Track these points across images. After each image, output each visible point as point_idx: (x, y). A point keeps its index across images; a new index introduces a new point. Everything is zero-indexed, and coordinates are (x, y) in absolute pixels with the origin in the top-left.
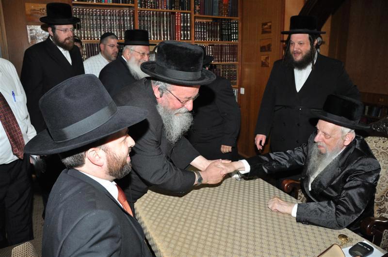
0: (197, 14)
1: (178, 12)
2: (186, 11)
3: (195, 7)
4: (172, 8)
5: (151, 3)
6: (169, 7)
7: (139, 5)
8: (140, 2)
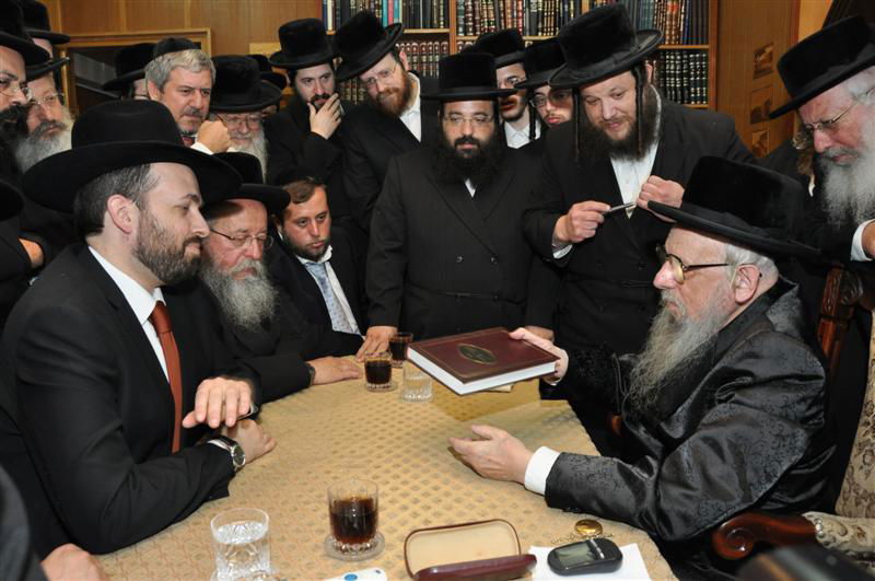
4: (538, 31)
5: (489, 25)
6: (530, 30)
7: (461, 29)
8: (462, 23)
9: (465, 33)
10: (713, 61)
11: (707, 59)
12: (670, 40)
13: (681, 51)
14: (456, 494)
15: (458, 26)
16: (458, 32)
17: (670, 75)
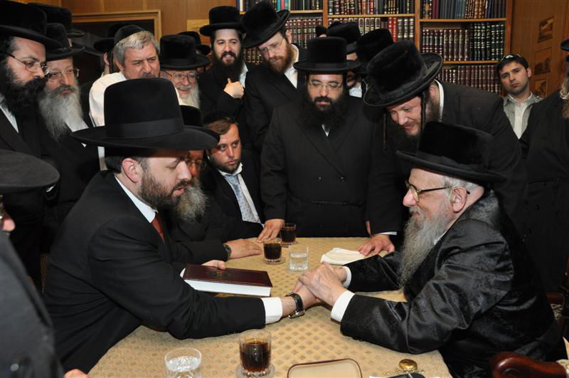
0: (426, 19)
1: (393, 17)
2: (408, 15)
3: (422, 7)
4: (384, 10)
5: (350, 7)
6: (379, 10)
7: (331, 10)
8: (331, 5)
9: (334, 12)
10: (508, 29)
11: (504, 28)
12: (478, 15)
13: (485, 23)
14: (322, 338)
15: (329, 8)
16: (329, 12)
17: (477, 40)
